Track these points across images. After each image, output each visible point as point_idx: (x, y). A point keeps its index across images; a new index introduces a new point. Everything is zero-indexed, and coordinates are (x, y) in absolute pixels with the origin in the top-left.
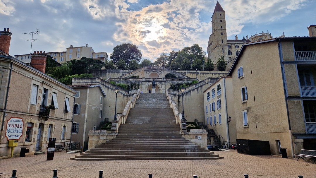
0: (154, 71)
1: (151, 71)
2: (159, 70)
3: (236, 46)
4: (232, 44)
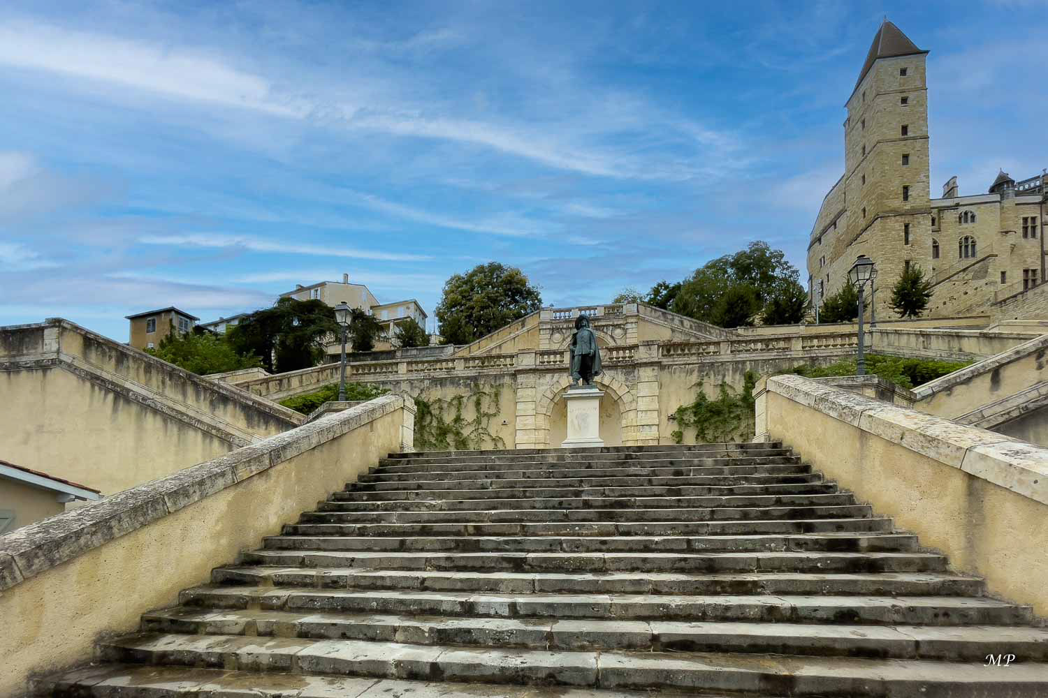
2: (615, 323)
3: (960, 218)
4: (941, 210)
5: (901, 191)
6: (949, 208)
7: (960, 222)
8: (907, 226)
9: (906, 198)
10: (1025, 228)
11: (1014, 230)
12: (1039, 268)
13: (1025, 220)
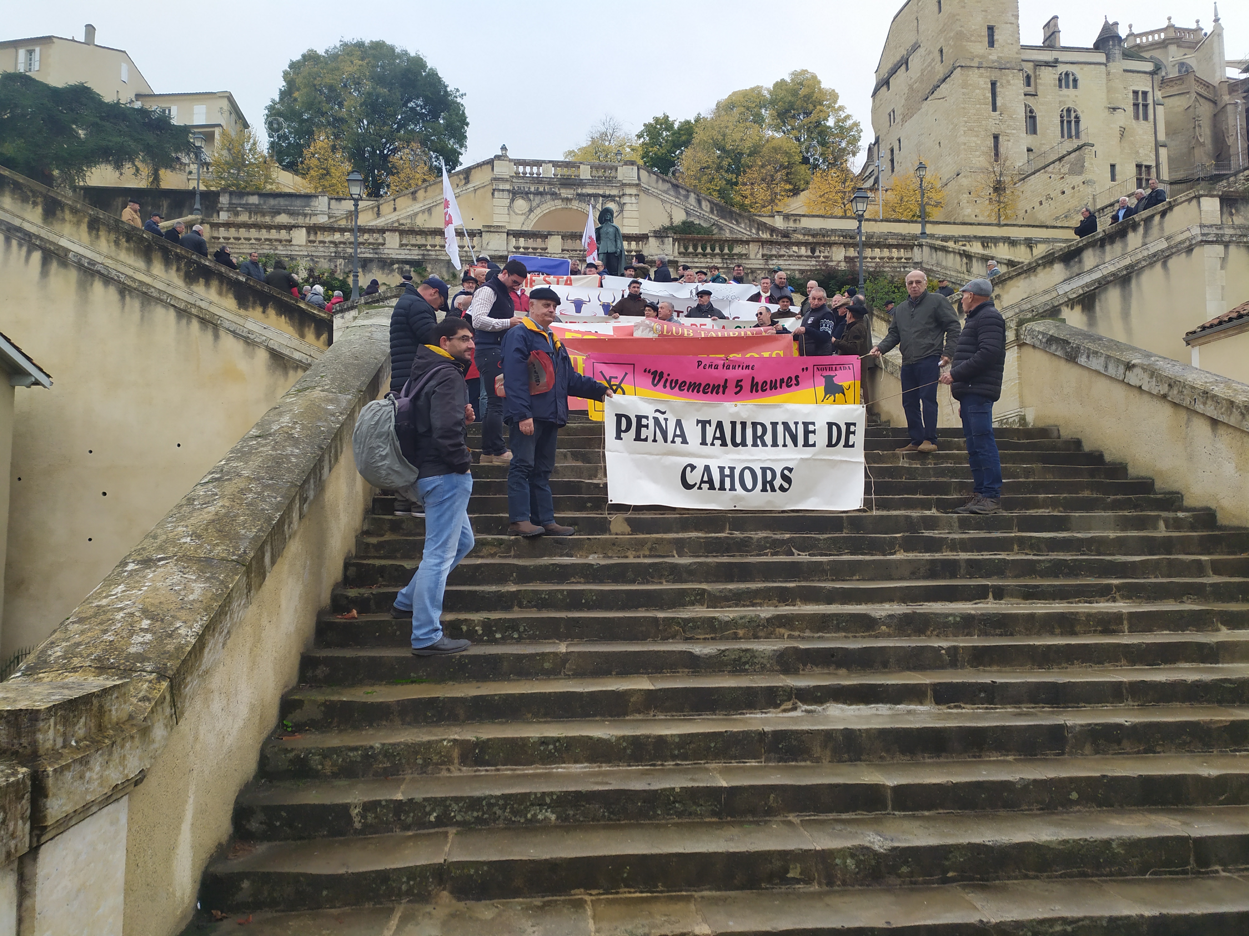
0: (566, 193)
1: (541, 194)
2: (607, 193)
3: (1060, 80)
4: (1038, 64)
5: (985, 32)
6: (1047, 64)
7: (1060, 86)
8: (994, 84)
9: (991, 43)
10: (1136, 105)
11: (1122, 106)
12: (1153, 164)
13: (1136, 93)
